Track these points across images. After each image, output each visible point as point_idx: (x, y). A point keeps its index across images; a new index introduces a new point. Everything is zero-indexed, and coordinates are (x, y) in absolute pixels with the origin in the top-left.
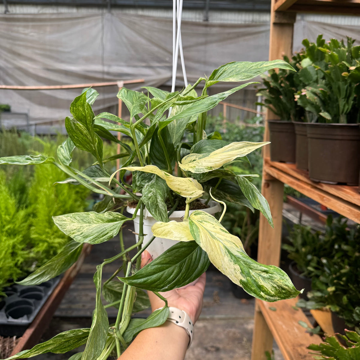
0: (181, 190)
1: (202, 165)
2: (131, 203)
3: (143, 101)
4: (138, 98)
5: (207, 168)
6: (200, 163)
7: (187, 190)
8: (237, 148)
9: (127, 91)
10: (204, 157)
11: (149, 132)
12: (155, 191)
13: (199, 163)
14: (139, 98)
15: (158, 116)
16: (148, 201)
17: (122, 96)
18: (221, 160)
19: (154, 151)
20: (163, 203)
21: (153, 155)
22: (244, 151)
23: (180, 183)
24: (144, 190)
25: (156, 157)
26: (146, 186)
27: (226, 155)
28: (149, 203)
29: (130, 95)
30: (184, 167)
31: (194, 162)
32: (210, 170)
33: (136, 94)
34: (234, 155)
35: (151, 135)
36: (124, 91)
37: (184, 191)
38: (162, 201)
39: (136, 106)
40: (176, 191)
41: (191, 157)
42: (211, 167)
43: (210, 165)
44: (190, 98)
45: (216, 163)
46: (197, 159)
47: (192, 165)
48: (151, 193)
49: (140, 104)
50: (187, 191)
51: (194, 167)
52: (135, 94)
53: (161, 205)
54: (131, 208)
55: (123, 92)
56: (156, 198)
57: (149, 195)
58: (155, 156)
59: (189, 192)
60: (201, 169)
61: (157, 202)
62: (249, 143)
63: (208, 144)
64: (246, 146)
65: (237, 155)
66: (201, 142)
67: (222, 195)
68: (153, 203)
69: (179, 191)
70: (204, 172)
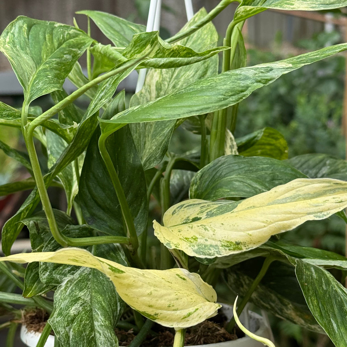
0: (157, 308)
1: (213, 236)
2: (32, 318)
3: (70, 53)
4: (56, 44)
5: (228, 245)
6: (209, 229)
7: (173, 308)
8: (309, 194)
9: (30, 27)
10: (222, 213)
11: (80, 134)
12: (88, 299)
13: (206, 229)
14: (60, 44)
15: (103, 94)
16: (67, 329)
17: (13, 41)
18: (263, 224)
19: (90, 184)
20: (108, 334)
21: (90, 196)
22: (328, 205)
23: (152, 289)
24: (61, 294)
25: (96, 202)
26: (65, 282)
27: (277, 213)
28: (71, 334)
29: (36, 38)
30: (167, 238)
31: (195, 224)
32: (234, 250)
33: (55, 32)
34: (297, 214)
35: (86, 141)
36: (21, 28)
37: (165, 311)
38: (107, 327)
39: (45, 70)
40: (144, 313)
41: (188, 211)
42: (238, 244)
43: (235, 236)
44: (184, 50)
45: (250, 232)
46: (204, 216)
47: (188, 231)
48: (77, 306)
49: (58, 63)
50: (174, 310)
51: (192, 240)
52: (51, 34)
53: (102, 338)
54: (29, 331)
55: (17, 30)
56: (91, 318)
57: (73, 311)
58: (93, 198)
59: (178, 312)
60: (211, 246)
61: (92, 329)
62: (341, 184)
63: (237, 167)
64: (331, 190)
65: (309, 214)
66: (220, 164)
67: (274, 302)
68: (80, 333)
69: (150, 311)
70: (219, 256)
